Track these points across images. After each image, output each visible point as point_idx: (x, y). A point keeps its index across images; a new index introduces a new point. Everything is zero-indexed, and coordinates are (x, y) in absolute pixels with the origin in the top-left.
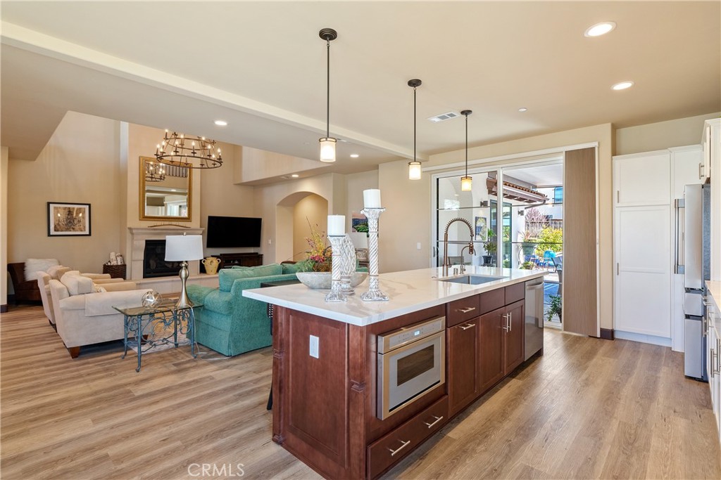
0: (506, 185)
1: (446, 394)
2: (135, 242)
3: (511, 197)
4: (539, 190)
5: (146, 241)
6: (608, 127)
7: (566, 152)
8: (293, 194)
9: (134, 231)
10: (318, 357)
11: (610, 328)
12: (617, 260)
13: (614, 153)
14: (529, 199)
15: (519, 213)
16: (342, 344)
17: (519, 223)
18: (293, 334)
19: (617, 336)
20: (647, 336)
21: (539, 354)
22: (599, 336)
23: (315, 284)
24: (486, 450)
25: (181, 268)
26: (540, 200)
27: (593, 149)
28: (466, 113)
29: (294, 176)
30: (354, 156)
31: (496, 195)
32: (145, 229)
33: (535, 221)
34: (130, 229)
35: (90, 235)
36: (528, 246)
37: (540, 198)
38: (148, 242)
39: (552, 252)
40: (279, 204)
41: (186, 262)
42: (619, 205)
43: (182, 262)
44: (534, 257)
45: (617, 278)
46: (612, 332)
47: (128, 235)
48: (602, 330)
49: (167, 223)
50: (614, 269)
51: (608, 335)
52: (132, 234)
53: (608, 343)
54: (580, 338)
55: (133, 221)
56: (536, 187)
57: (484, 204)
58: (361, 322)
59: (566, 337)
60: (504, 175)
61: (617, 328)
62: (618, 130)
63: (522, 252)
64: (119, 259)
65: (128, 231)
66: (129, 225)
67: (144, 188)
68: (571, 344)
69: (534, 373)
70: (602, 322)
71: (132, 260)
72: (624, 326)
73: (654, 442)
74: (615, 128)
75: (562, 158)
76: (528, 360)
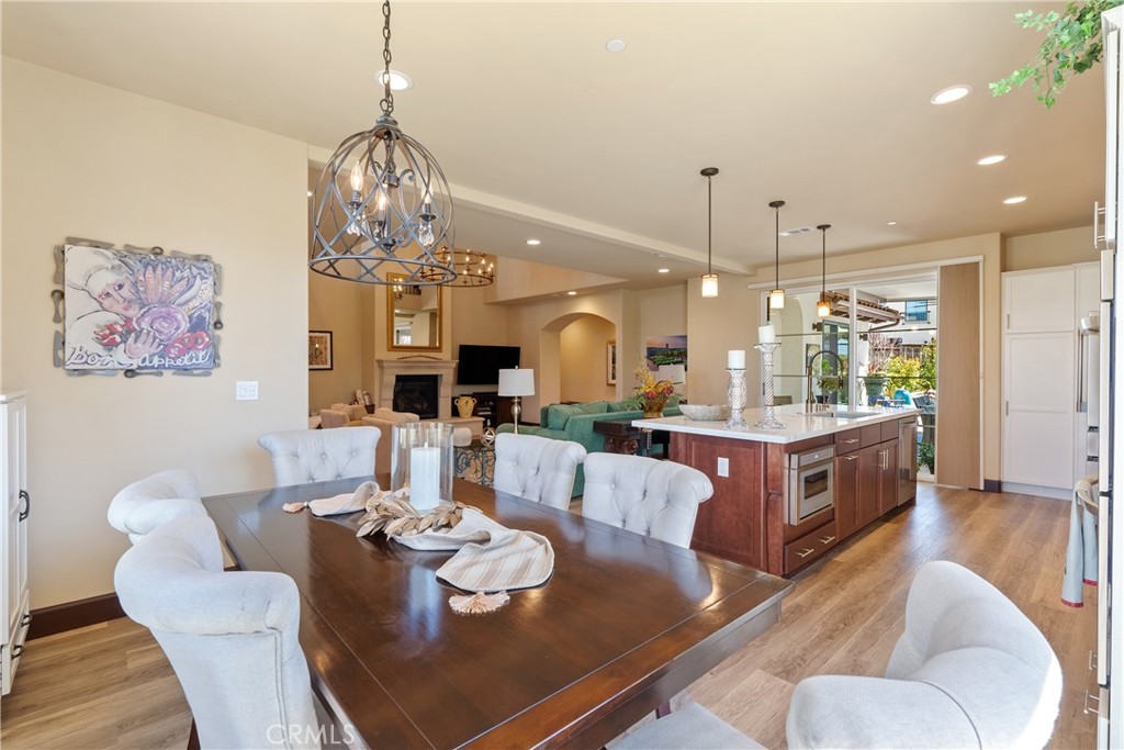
0: (859, 303)
1: (834, 519)
2: (385, 378)
3: (866, 319)
4: (891, 305)
5: (397, 377)
6: (996, 237)
7: (942, 267)
8: (566, 316)
9: (385, 364)
10: (727, 476)
11: (997, 479)
12: (1006, 397)
13: (1004, 268)
14: (876, 318)
15: (861, 337)
16: (756, 462)
17: (863, 351)
18: (696, 458)
19: (1005, 489)
20: (1043, 487)
21: (911, 503)
22: (982, 488)
23: (699, 416)
24: (876, 569)
25: (514, 404)
26: (891, 319)
27: (976, 264)
28: (823, 227)
29: (570, 293)
30: (664, 271)
31: (848, 317)
32: (393, 362)
33: (880, 347)
34: (380, 362)
35: (331, 369)
36: (873, 383)
37: (892, 316)
38: (399, 378)
39: (907, 392)
40: (544, 329)
41: (519, 397)
42: (1010, 331)
43: (513, 398)
44: (882, 398)
45: (1006, 420)
46: (999, 484)
47: (377, 371)
48: (986, 481)
49: (416, 354)
50: (1002, 408)
51: (994, 487)
52: (381, 367)
53: (993, 497)
54: (958, 490)
55: (381, 352)
56: (885, 301)
57: (818, 327)
58: (782, 440)
59: (939, 490)
60: (858, 291)
61: (1005, 478)
62: (1008, 239)
63: (864, 391)
64: (366, 397)
65: (376, 364)
66: (378, 357)
67: (392, 311)
68: (946, 497)
69: (909, 519)
70: (987, 472)
71: (381, 400)
72: (1014, 475)
73: (1044, 569)
74: (1004, 238)
75: (936, 274)
76: (902, 506)
